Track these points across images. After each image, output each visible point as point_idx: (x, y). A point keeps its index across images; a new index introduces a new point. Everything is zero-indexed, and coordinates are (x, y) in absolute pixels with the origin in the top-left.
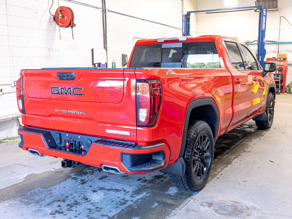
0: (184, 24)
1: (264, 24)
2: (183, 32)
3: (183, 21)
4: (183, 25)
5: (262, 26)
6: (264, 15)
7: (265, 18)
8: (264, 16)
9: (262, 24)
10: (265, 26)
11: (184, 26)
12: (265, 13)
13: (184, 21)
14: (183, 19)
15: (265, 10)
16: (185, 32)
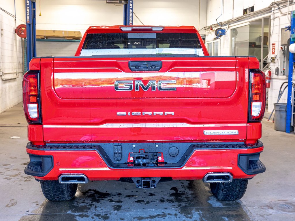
0: (28, 10)
1: (131, 19)
2: (26, 21)
3: (26, 6)
4: (26, 11)
5: (129, 20)
6: (130, 7)
7: (131, 12)
8: (131, 9)
9: (129, 18)
10: (132, 20)
11: (28, 13)
12: (132, 6)
13: (28, 6)
14: (26, 4)
15: (131, 2)
16: (30, 21)
